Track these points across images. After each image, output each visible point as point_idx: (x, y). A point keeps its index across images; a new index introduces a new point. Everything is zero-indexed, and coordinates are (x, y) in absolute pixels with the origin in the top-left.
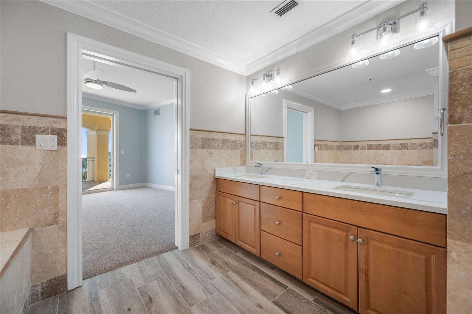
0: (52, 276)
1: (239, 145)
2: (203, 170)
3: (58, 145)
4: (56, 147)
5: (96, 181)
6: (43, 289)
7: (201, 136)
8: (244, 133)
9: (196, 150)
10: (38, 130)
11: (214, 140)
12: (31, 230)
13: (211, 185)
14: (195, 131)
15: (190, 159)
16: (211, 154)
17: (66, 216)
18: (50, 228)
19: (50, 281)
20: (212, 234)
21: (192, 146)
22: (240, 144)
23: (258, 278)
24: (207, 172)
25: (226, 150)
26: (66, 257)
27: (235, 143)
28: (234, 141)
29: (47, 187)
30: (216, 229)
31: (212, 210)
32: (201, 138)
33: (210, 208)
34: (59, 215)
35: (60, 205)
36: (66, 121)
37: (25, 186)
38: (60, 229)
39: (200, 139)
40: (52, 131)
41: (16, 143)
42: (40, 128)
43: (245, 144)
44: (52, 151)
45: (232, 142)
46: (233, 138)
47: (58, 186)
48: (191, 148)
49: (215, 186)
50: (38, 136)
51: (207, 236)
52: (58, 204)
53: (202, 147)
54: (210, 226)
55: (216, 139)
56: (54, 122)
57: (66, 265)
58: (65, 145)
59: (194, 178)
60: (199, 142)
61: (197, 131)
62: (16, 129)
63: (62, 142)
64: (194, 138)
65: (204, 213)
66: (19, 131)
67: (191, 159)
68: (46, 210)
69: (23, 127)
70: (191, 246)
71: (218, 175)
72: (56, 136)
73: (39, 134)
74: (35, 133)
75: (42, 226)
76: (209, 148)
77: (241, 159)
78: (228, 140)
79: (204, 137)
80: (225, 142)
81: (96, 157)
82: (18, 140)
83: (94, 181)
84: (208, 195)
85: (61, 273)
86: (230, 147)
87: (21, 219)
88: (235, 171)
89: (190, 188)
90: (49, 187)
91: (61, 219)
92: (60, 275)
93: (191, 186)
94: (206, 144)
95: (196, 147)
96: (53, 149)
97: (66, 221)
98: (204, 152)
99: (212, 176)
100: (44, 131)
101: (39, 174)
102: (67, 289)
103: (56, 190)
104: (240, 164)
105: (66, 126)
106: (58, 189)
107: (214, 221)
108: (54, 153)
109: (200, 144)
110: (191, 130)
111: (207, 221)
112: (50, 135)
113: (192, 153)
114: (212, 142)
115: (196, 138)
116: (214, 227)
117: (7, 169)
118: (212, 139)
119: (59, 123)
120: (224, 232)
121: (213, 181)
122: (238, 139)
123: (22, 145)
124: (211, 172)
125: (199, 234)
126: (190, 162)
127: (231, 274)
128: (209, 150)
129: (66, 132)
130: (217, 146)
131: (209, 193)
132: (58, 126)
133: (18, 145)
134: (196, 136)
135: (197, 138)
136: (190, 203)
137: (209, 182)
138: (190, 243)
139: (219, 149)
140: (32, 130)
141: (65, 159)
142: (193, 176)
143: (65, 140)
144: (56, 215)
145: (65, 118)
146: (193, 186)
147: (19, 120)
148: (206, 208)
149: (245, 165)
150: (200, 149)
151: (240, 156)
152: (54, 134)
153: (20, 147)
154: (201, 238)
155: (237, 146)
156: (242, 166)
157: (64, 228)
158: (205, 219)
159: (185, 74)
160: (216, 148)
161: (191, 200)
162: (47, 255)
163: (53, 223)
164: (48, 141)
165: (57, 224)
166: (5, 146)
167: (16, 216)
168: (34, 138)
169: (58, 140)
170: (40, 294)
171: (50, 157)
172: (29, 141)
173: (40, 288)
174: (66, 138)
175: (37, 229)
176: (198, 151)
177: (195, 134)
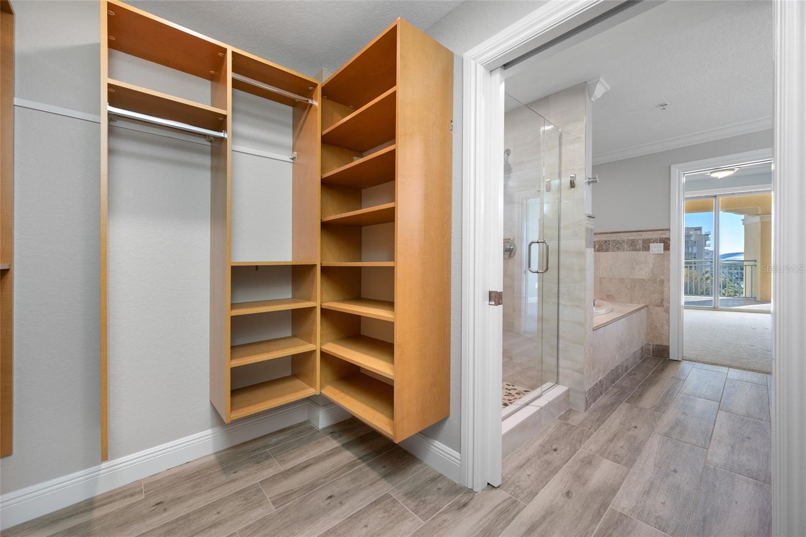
0: (659, 343)
3: (664, 250)
4: (662, 252)
5: (758, 299)
6: (653, 349)
10: (651, 240)
12: (647, 306)
17: (669, 303)
18: (658, 308)
19: (658, 345)
26: (669, 333)
29: (656, 280)
34: (665, 300)
35: (665, 293)
36: (670, 232)
37: (644, 278)
38: (665, 311)
40: (660, 240)
41: (639, 250)
42: (652, 239)
44: (660, 254)
47: (663, 280)
50: (651, 245)
56: (662, 234)
57: (669, 339)
58: (669, 249)
62: (639, 241)
63: (667, 248)
66: (641, 242)
68: (656, 295)
69: (643, 239)
72: (663, 244)
73: (652, 243)
74: (650, 243)
75: (653, 306)
81: (759, 260)
82: (640, 248)
83: (755, 298)
85: (665, 344)
87: (641, 298)
90: (658, 280)
91: (665, 304)
92: (664, 345)
96: (660, 253)
97: (669, 306)
100: (655, 241)
101: (652, 270)
102: (669, 357)
103: (662, 282)
105: (670, 235)
106: (664, 282)
108: (661, 256)
112: (659, 244)
117: (635, 266)
119: (665, 234)
123: (643, 251)
129: (669, 240)
132: (664, 236)
140: (648, 241)
141: (669, 260)
143: (669, 246)
144: (662, 300)
145: (669, 230)
147: (641, 235)
152: (661, 243)
153: (641, 252)
157: (667, 311)
162: (656, 327)
163: (661, 304)
164: (657, 248)
165: (663, 307)
166: (634, 252)
167: (639, 296)
168: (649, 246)
169: (664, 246)
170: (651, 351)
171: (659, 259)
172: (646, 248)
173: (651, 347)
174: (669, 245)
175: (650, 307)
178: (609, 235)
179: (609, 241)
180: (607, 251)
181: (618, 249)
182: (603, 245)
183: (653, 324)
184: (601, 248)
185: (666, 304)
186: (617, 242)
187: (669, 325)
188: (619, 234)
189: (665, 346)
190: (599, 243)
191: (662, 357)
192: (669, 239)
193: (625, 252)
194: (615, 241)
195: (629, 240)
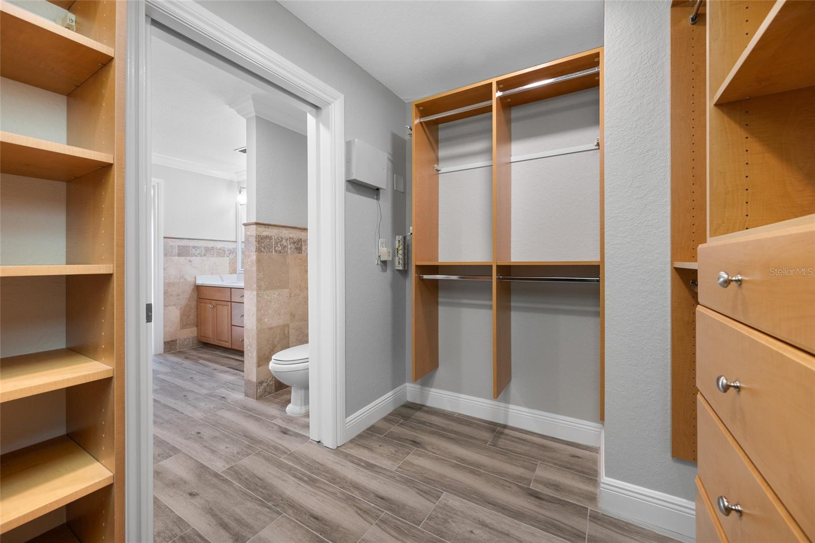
1: (227, 252)
2: (180, 278)
7: (178, 244)
8: (235, 240)
9: (172, 257)
11: (194, 247)
13: (190, 292)
14: (170, 239)
15: (164, 266)
16: (190, 261)
20: (193, 341)
21: (167, 254)
22: (230, 251)
23: (226, 361)
24: (186, 280)
25: (210, 258)
27: (223, 250)
28: (220, 248)
30: (198, 336)
31: (193, 317)
32: (178, 246)
33: (189, 315)
43: (235, 251)
45: (219, 250)
46: (219, 245)
48: (165, 255)
49: (196, 293)
51: (186, 343)
53: (179, 255)
54: (190, 333)
55: (197, 247)
60: (175, 250)
61: (173, 239)
64: (169, 246)
65: (182, 320)
67: (166, 266)
70: (166, 352)
71: (199, 282)
76: (189, 256)
77: (230, 266)
78: (213, 247)
79: (182, 244)
80: (207, 249)
84: (186, 302)
86: (215, 255)
88: (222, 279)
89: (164, 295)
93: (165, 293)
94: (183, 252)
95: (171, 254)
98: (182, 259)
99: (194, 284)
104: (229, 271)
107: (195, 329)
109: (177, 251)
110: (164, 238)
111: (186, 328)
113: (167, 261)
114: (192, 250)
116: (195, 334)
118: (192, 246)
120: (205, 337)
121: (193, 289)
122: (226, 247)
124: (190, 279)
125: (176, 340)
126: (164, 269)
127: (201, 361)
128: (187, 258)
130: (198, 254)
131: (189, 300)
134: (172, 244)
135: (172, 246)
136: (164, 309)
137: (189, 289)
138: (164, 349)
139: (201, 256)
142: (168, 284)
146: (168, 293)
148: (184, 315)
149: (235, 273)
150: (177, 257)
151: (230, 263)
154: (178, 344)
155: (225, 254)
156: (232, 274)
158: (184, 325)
159: (158, 184)
160: (196, 256)
161: (165, 306)
176: (174, 258)
177: (170, 242)
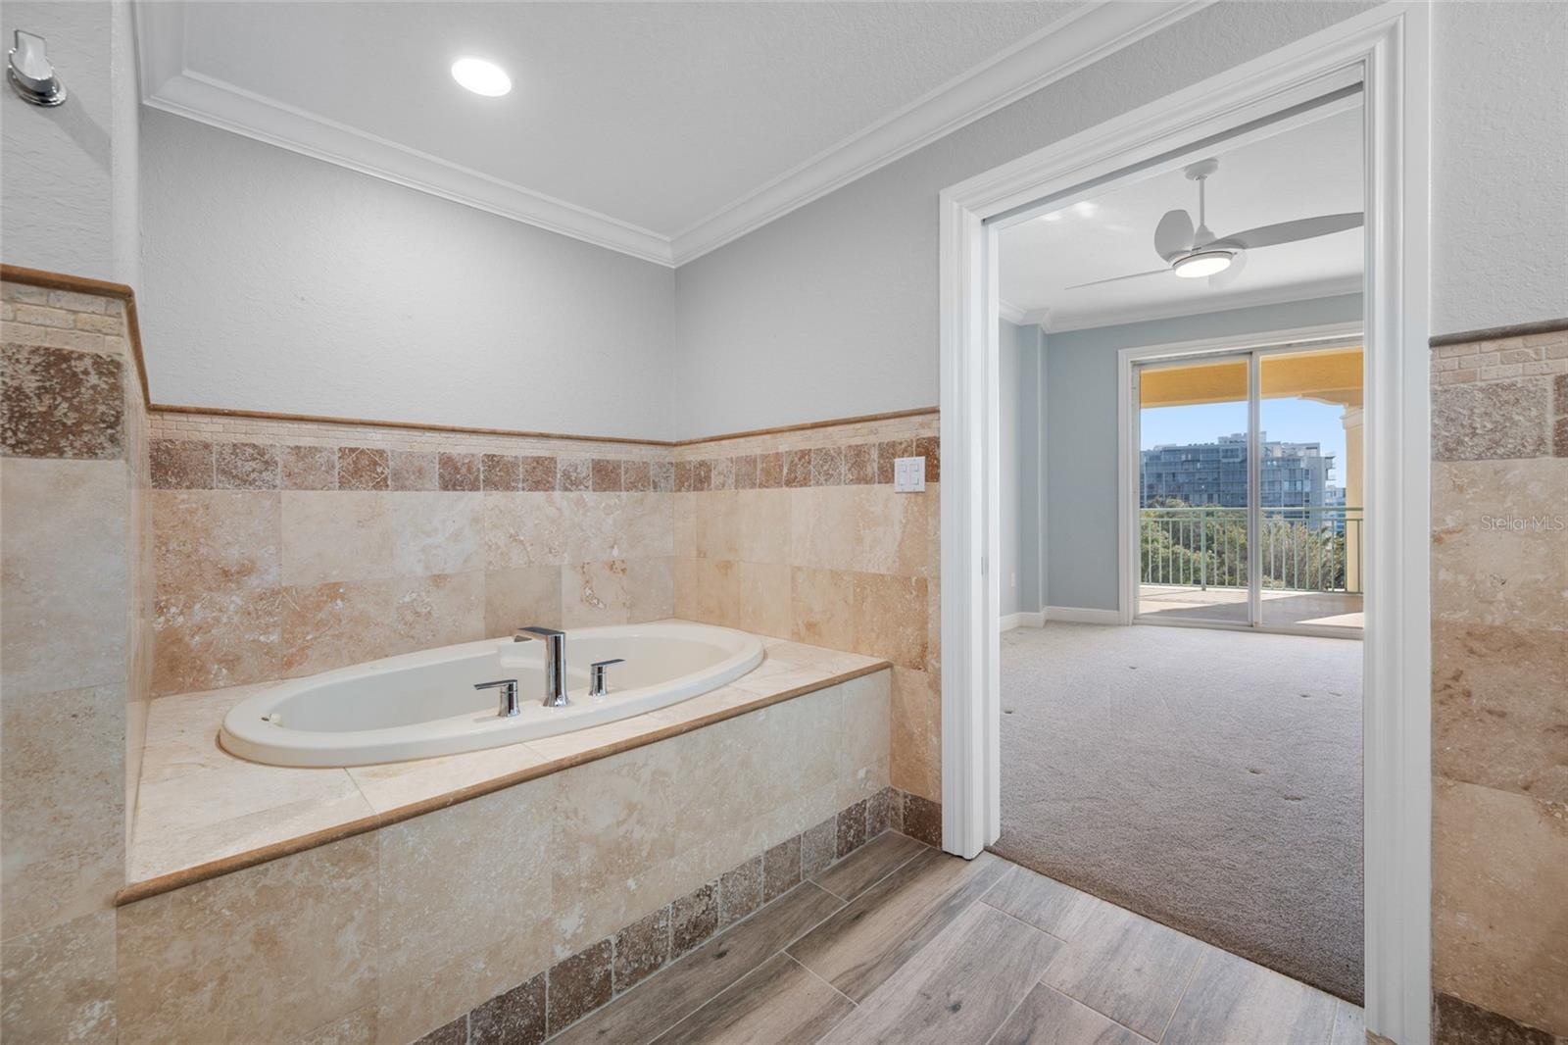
0: (918, 790)
3: (927, 481)
4: (922, 487)
6: (905, 808)
7: (1560, 368)
9: (1499, 463)
10: (898, 448)
12: (889, 664)
14: (1487, 346)
15: (1437, 521)
17: (938, 658)
18: (914, 673)
19: (916, 799)
21: (1460, 442)
26: (940, 761)
29: (909, 579)
34: (929, 650)
35: (930, 626)
36: (939, 419)
37: (883, 571)
38: (930, 685)
39: (1550, 387)
40: (918, 446)
41: (873, 480)
42: (901, 443)
44: (916, 493)
47: (926, 580)
50: (897, 461)
52: (927, 623)
56: (922, 426)
58: (939, 478)
59: (1475, 645)
60: (1534, 413)
62: (872, 451)
63: (933, 474)
64: (1482, 390)
66: (875, 454)
67: (1450, 523)
68: (909, 631)
69: (880, 446)
72: (923, 458)
73: (899, 457)
74: (894, 455)
75: (904, 665)
82: (874, 474)
85: (933, 796)
87: (877, 635)
90: (914, 580)
91: (930, 658)
92: (929, 798)
93: (1450, 689)
95: (1499, 444)
96: (916, 489)
97: (940, 668)
100: (907, 450)
101: (899, 546)
102: (940, 844)
103: (923, 586)
105: (939, 429)
106: (926, 587)
108: (920, 499)
109: (1551, 420)
110: (1437, 343)
112: (914, 458)
113: (1461, 489)
115: (1493, 391)
117: (862, 533)
119: (930, 425)
123: (879, 482)
126: (1437, 539)
129: (938, 446)
132: (928, 433)
133: (874, 483)
134: (1512, 373)
135: (1510, 387)
136: (1438, 791)
140: (891, 450)
141: (937, 513)
142: (1469, 634)
143: (938, 467)
144: (924, 647)
145: (935, 411)
146: (1468, 694)
147: (876, 432)
150: (1551, 458)
152: (920, 455)
153: (877, 486)
157: (935, 686)
162: (911, 735)
163: (919, 664)
164: (910, 470)
165: (926, 670)
166: (861, 486)
167: (873, 630)
168: (892, 467)
169: (927, 466)
170: (902, 817)
171: (916, 509)
172: (887, 475)
173: (900, 802)
174: (939, 461)
175: (897, 668)
176: (1519, 468)
177: (1491, 364)
178: (808, 432)
179: (810, 450)
180: (806, 485)
181: (828, 476)
182: (796, 465)
183: (904, 726)
184: (793, 476)
185: (933, 662)
186: (827, 456)
187: (939, 735)
188: (830, 429)
189: (933, 804)
190: (789, 459)
191: (924, 839)
192: (935, 442)
193: (843, 487)
194: (821, 450)
195: (850, 446)
